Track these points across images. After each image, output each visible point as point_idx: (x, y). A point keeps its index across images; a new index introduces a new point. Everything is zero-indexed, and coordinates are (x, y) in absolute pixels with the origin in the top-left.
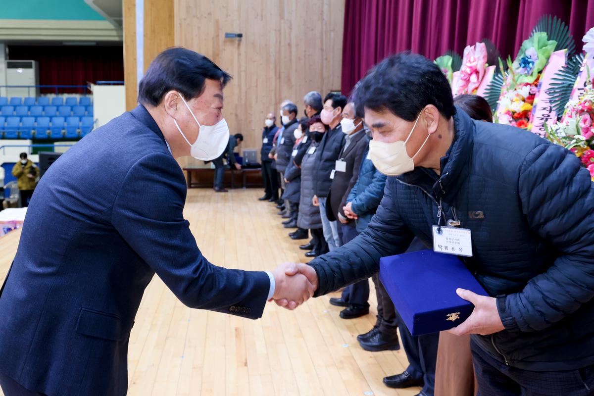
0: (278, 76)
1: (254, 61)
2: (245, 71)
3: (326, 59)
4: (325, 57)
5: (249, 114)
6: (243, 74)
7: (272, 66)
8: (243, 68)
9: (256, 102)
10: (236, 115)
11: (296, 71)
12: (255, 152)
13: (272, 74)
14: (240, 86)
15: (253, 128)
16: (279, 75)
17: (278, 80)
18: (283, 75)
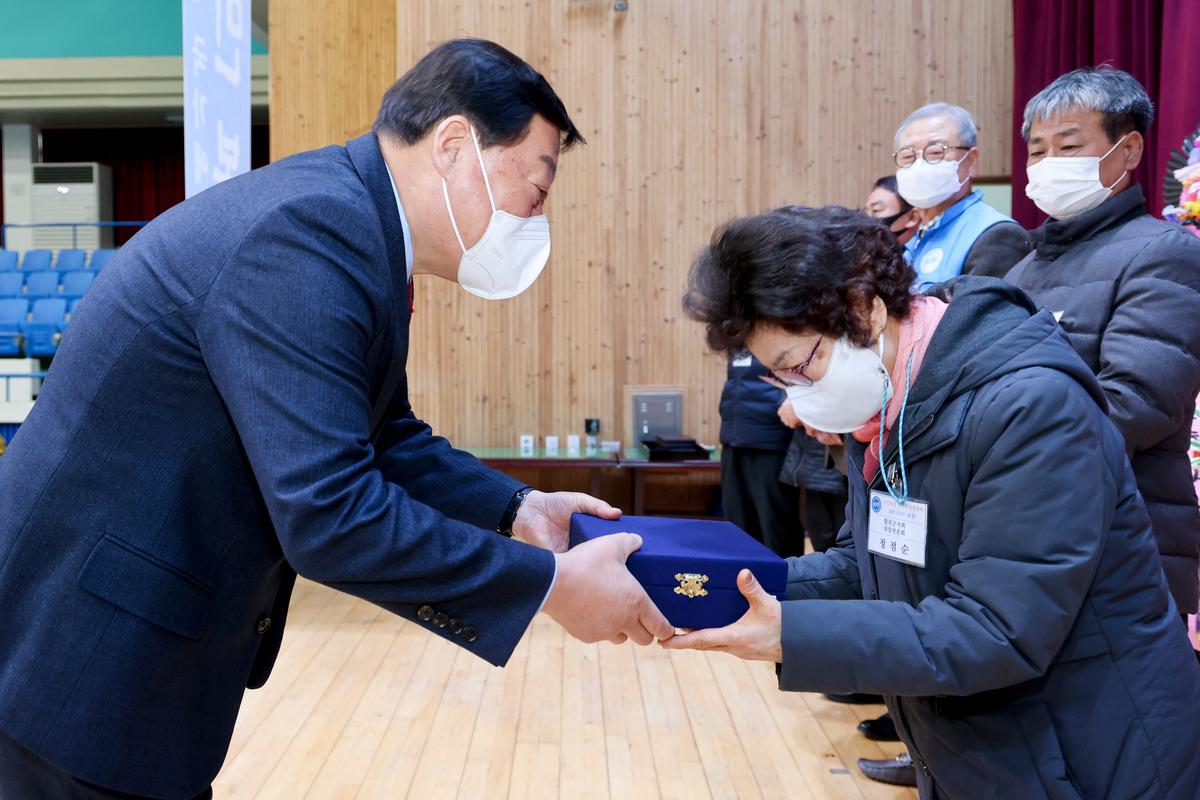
0: (757, 132)
1: (672, 82)
2: (637, 115)
3: (934, 66)
4: (928, 60)
5: (655, 263)
6: (632, 125)
7: (737, 95)
8: (633, 106)
9: (680, 222)
10: (609, 270)
11: (824, 110)
12: (677, 400)
13: (737, 123)
14: (620, 166)
15: (669, 317)
16: (762, 128)
17: (758, 143)
18: (773, 126)
